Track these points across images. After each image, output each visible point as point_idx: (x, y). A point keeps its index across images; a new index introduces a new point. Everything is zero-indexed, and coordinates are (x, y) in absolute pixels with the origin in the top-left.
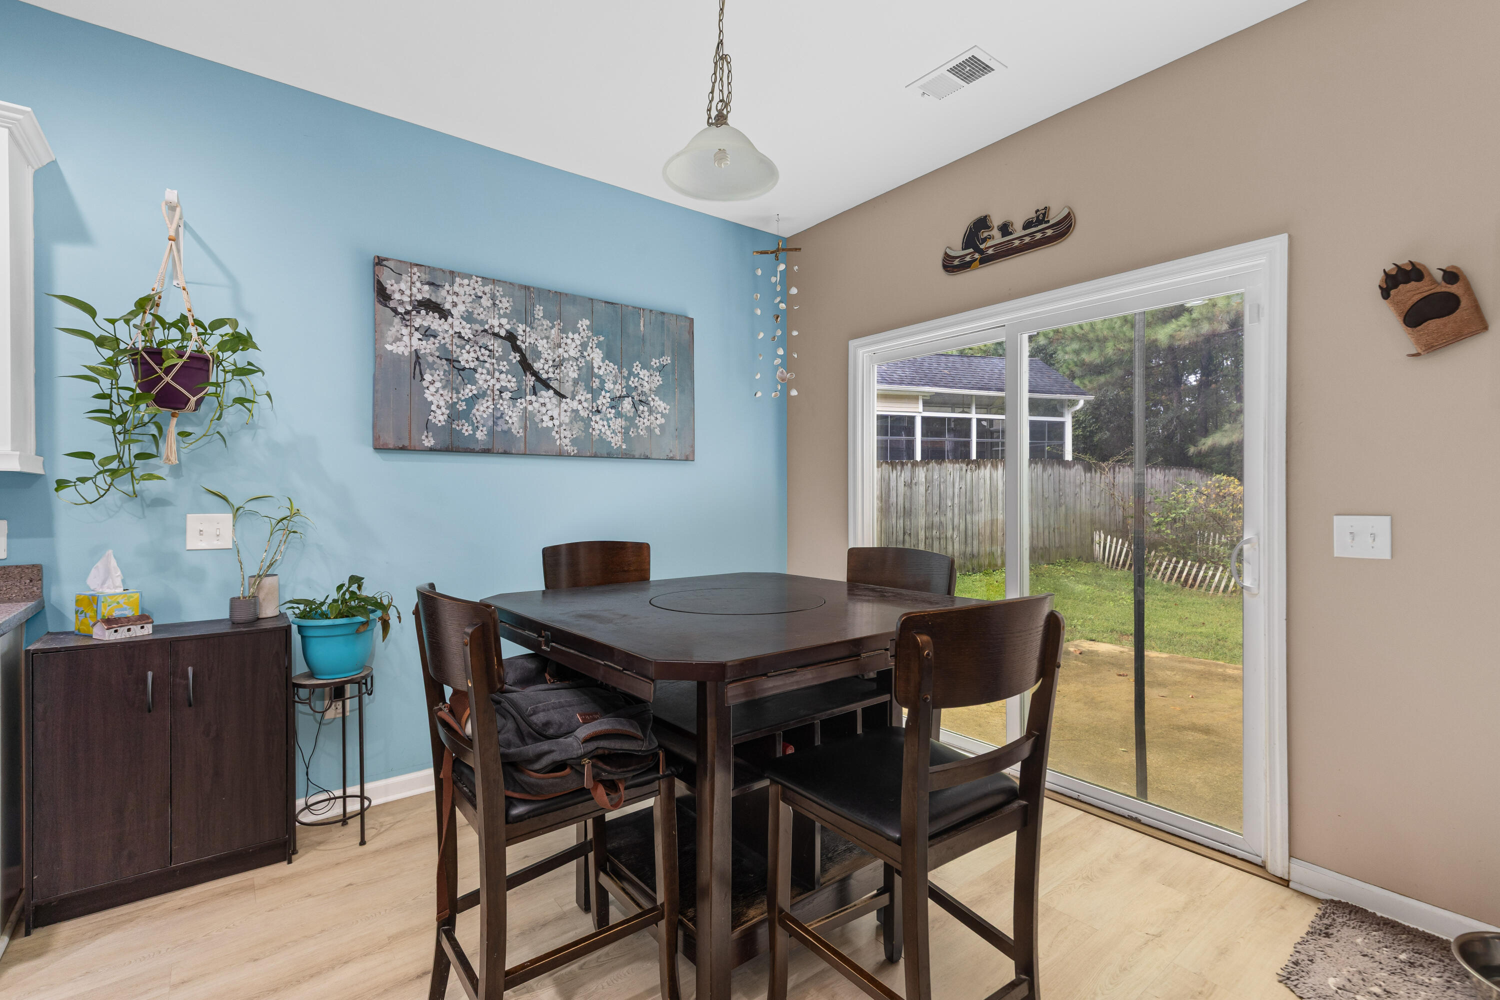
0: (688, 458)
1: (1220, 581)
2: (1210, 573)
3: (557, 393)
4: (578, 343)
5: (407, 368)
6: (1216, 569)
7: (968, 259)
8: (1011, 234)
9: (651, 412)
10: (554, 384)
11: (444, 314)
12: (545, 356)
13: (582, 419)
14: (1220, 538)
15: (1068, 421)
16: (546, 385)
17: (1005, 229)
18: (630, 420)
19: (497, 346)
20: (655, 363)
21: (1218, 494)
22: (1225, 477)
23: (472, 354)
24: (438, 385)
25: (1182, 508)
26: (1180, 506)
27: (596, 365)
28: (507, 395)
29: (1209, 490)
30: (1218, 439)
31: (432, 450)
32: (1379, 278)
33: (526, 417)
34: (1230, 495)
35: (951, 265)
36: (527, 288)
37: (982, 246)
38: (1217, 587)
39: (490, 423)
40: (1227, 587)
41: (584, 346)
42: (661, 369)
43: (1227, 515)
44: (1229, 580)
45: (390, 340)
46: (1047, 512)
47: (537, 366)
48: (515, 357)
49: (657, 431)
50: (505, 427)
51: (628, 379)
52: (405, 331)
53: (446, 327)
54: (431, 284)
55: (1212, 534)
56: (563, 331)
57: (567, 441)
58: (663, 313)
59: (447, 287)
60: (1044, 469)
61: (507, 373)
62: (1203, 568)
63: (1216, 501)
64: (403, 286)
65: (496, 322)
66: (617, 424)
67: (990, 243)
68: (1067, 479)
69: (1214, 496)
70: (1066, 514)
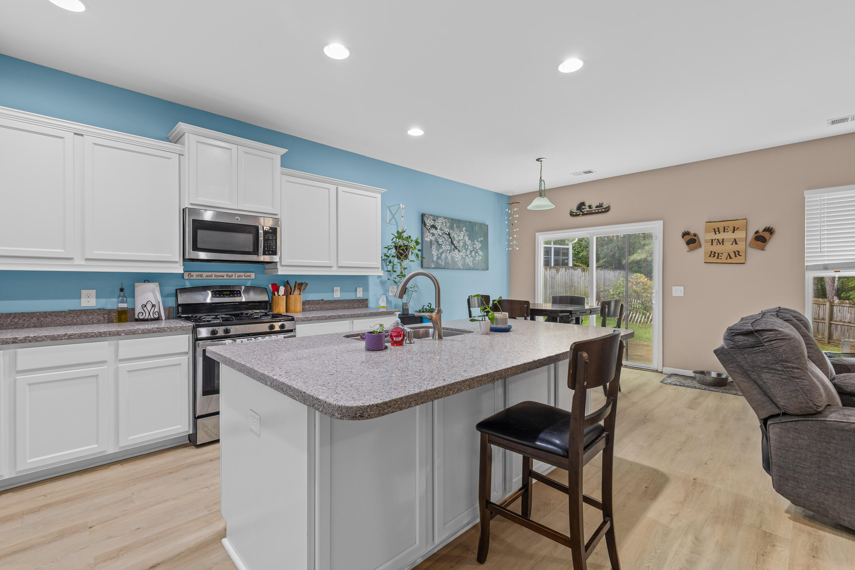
0: (487, 269)
1: (638, 319)
2: (634, 315)
3: (458, 250)
4: (463, 235)
5: (429, 244)
6: (636, 314)
7: (578, 213)
8: (592, 208)
9: (479, 255)
10: (458, 248)
11: (436, 229)
12: (456, 239)
13: (464, 258)
14: (637, 301)
15: (570, 247)
16: (457, 249)
17: (590, 207)
18: (474, 258)
19: (446, 237)
20: (479, 240)
21: (636, 282)
22: (639, 275)
23: (442, 240)
24: (435, 249)
25: (623, 288)
26: (622, 287)
27: (467, 241)
28: (448, 251)
29: (633, 280)
30: (637, 256)
31: (434, 268)
32: (681, 234)
33: (452, 257)
34: (641, 282)
35: (572, 214)
36: (452, 219)
37: (583, 211)
38: (637, 321)
39: (445, 260)
40: (641, 321)
41: (464, 235)
42: (481, 242)
43: (641, 291)
44: (642, 318)
45: (426, 237)
46: (567, 290)
47: (454, 242)
48: (450, 240)
49: (480, 261)
50: (448, 261)
51: (473, 245)
52: (429, 234)
53: (437, 232)
54: (434, 220)
55: (633, 300)
56: (460, 231)
57: (460, 265)
58: (481, 224)
59: (437, 221)
60: (566, 271)
61: (448, 245)
62: (631, 313)
63: (636, 284)
64: (429, 221)
65: (446, 230)
66: (471, 259)
67: (585, 210)
68: (575, 275)
69: (635, 283)
70: (575, 290)
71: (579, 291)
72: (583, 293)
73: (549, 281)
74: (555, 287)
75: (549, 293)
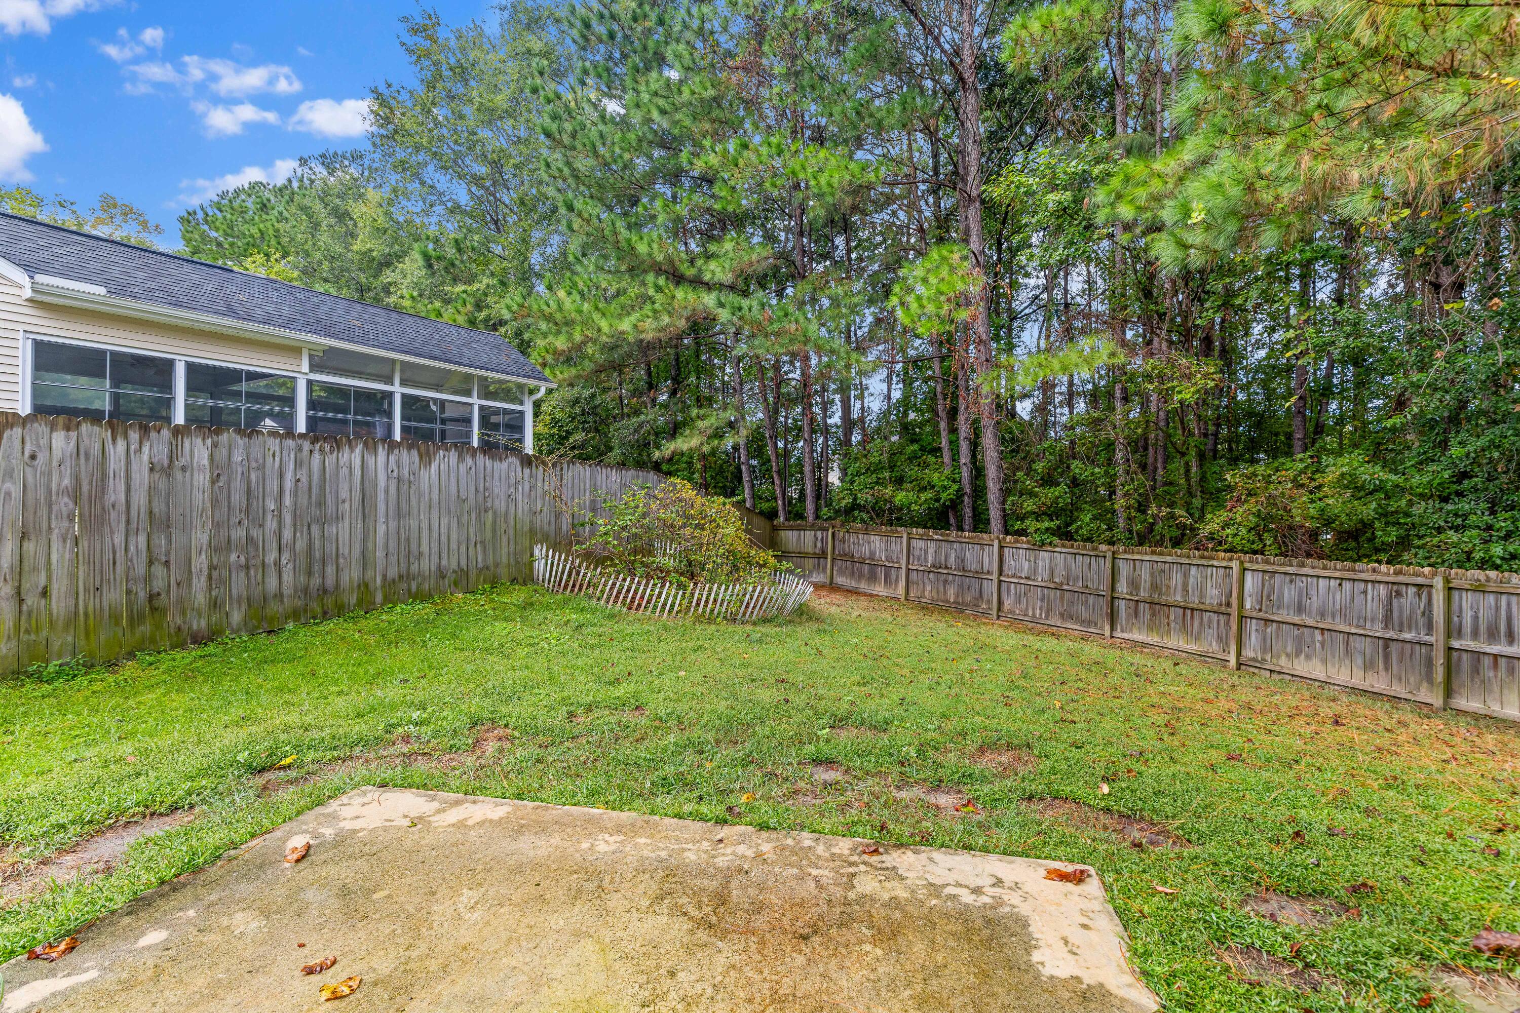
2: (657, 590)
15: (528, 411)
21: (670, 499)
22: (683, 484)
26: (628, 511)
30: (682, 444)
46: (464, 521)
60: (461, 458)
62: (650, 585)
68: (496, 475)
70: (495, 522)
71: (512, 522)
72: (526, 528)
73: (387, 491)
74: (415, 511)
75: (387, 533)
